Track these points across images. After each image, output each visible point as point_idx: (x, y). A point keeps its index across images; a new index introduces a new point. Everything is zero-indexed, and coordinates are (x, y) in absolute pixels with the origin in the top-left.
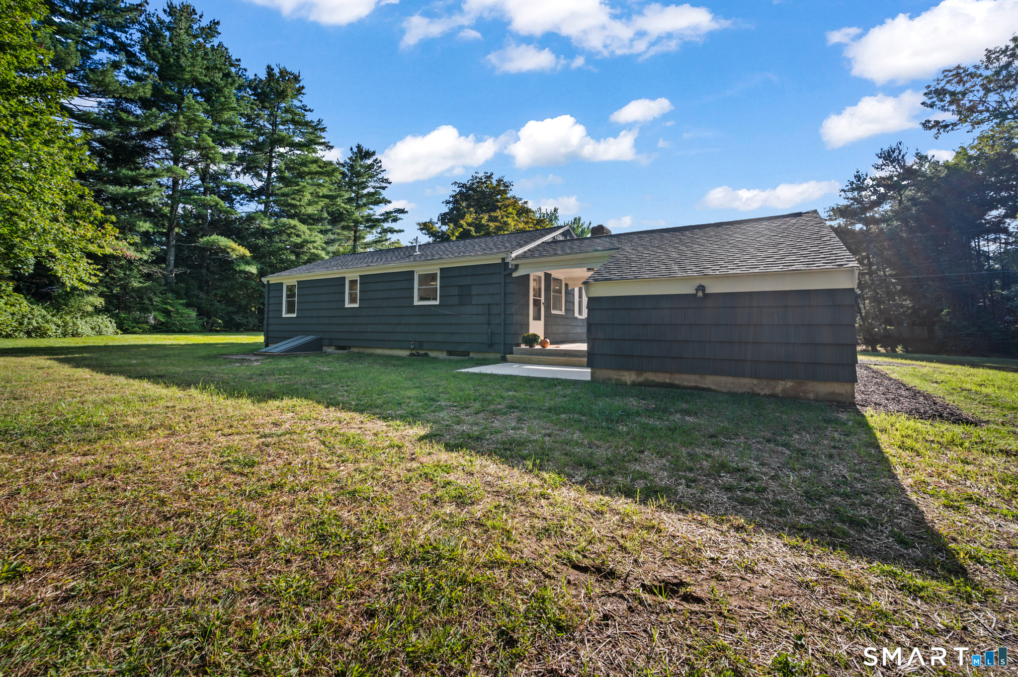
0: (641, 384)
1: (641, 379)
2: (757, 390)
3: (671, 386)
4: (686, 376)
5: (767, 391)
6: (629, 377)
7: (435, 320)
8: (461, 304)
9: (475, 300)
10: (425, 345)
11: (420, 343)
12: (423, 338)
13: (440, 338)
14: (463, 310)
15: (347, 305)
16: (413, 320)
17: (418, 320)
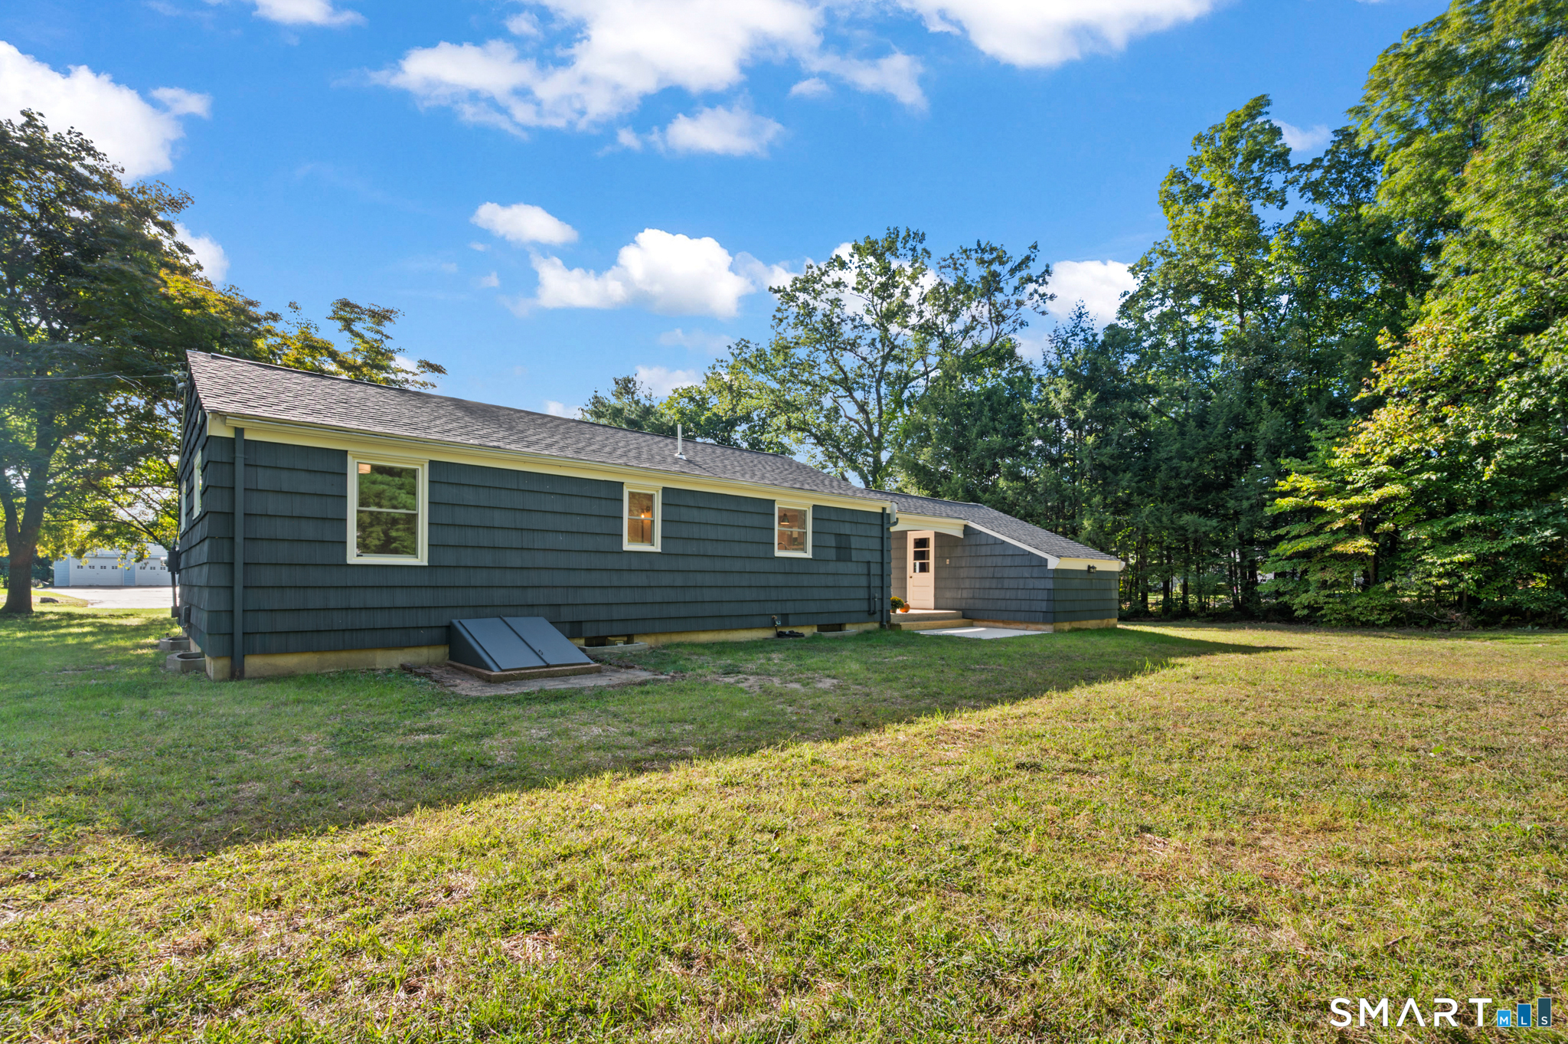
7: (806, 581)
8: (838, 559)
9: (855, 555)
10: (791, 619)
11: (785, 617)
12: (789, 608)
13: (813, 607)
14: (842, 567)
15: (627, 546)
16: (773, 580)
17: (780, 580)
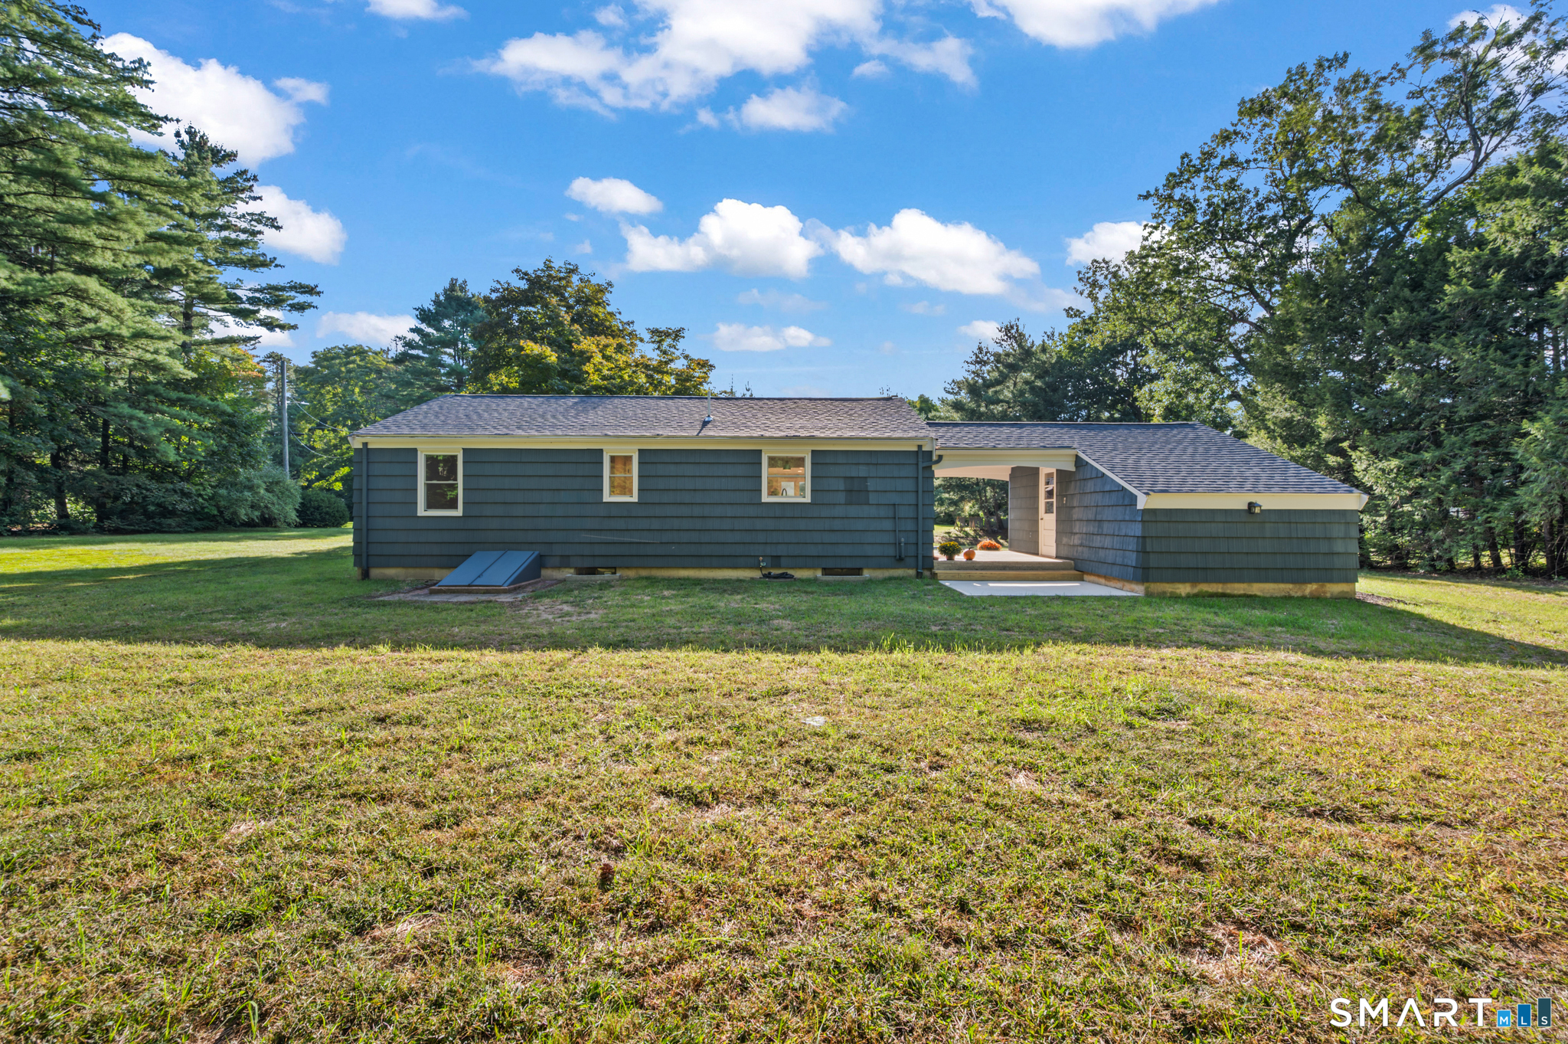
0: (1196, 595)
1: (1196, 591)
2: (1293, 594)
3: (1224, 595)
4: (1237, 585)
5: (1299, 594)
6: (1184, 589)
7: (802, 525)
8: (848, 503)
9: (873, 498)
10: (783, 561)
11: (776, 560)
12: (781, 550)
13: (813, 551)
14: (853, 511)
15: (607, 498)
16: (759, 524)
17: (770, 524)
